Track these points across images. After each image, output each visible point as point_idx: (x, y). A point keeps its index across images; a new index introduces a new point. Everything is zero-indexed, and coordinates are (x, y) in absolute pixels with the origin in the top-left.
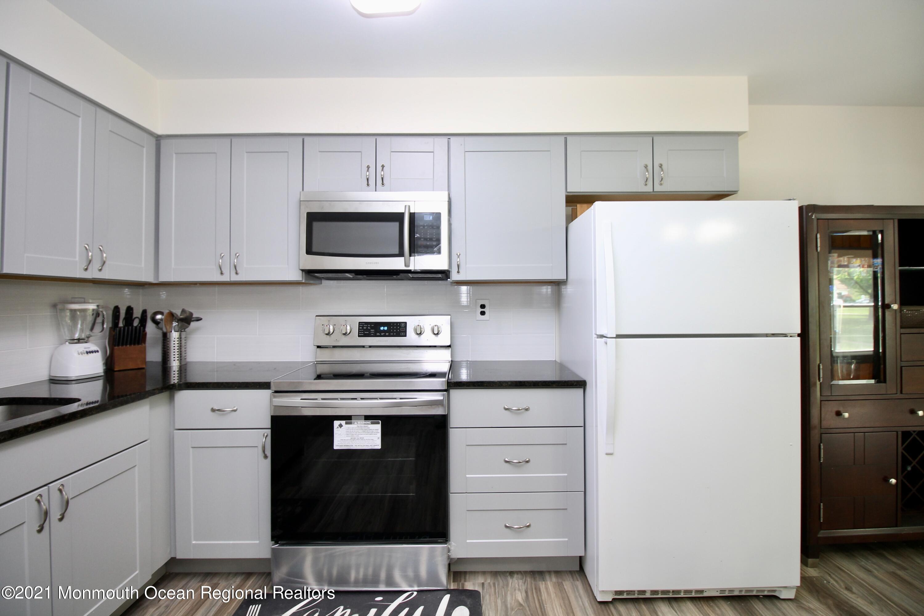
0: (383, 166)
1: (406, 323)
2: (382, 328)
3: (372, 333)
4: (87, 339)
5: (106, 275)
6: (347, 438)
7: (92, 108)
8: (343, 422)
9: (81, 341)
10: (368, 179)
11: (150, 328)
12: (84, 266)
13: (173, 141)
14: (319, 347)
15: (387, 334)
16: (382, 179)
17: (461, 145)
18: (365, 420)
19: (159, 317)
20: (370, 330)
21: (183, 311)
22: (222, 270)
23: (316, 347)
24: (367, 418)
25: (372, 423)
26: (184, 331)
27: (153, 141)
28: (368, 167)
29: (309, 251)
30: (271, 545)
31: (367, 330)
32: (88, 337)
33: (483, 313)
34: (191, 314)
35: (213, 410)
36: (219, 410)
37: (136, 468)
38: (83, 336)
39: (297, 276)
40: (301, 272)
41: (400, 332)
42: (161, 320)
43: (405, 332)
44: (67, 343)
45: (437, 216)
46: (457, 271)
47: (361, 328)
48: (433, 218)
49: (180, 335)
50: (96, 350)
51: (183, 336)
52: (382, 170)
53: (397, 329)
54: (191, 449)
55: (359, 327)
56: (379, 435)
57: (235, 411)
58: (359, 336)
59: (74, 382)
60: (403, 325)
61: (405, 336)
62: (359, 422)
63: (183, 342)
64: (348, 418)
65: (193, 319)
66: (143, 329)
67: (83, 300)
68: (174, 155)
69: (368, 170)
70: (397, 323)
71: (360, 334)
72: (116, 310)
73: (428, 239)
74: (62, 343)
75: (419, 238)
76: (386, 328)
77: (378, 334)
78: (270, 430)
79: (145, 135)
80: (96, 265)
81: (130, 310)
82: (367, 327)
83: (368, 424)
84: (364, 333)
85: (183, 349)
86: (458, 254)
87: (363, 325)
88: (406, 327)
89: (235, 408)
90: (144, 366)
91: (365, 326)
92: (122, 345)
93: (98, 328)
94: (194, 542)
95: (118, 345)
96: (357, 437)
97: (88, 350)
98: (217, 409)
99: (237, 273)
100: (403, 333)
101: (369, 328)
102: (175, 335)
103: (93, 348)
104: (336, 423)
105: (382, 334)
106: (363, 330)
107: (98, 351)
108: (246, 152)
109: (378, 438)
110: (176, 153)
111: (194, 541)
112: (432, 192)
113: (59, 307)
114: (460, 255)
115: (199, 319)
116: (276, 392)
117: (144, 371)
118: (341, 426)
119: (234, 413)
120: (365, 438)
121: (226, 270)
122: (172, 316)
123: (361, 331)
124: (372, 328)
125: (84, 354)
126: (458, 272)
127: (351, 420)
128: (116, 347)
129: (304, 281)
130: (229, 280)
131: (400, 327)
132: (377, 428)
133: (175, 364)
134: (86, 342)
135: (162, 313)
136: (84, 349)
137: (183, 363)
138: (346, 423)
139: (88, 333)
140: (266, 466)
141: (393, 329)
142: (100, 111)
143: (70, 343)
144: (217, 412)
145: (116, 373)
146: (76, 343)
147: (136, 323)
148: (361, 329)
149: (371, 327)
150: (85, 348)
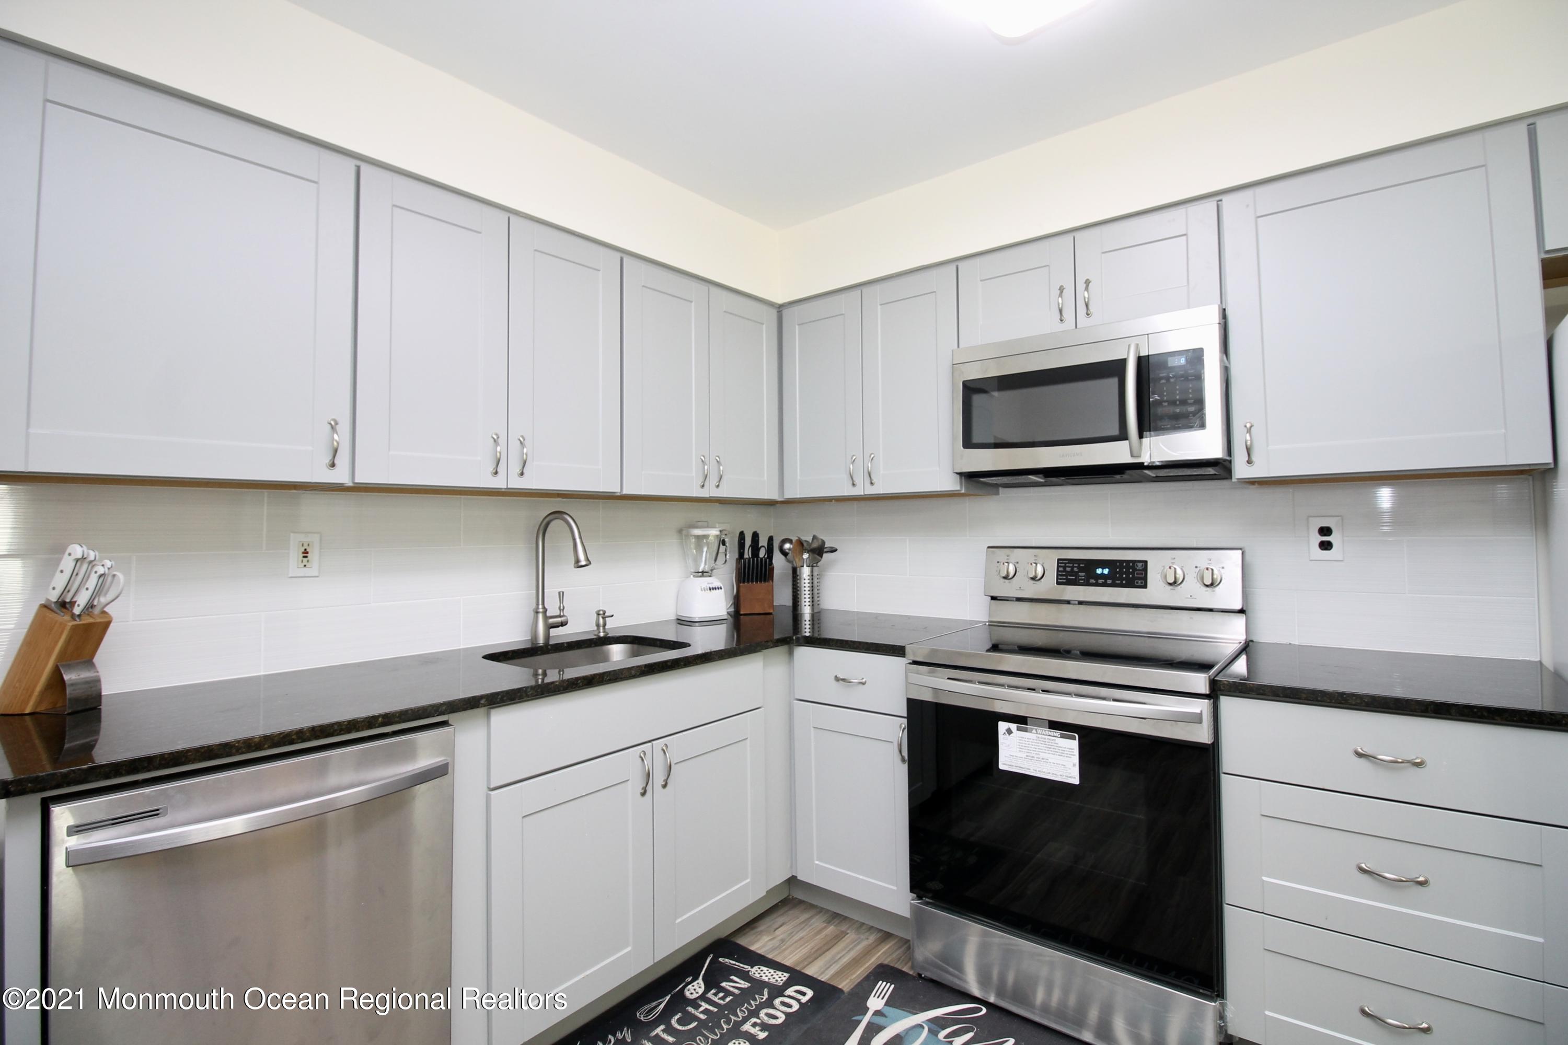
0: (1087, 282)
1: (1145, 562)
2: (1099, 571)
3: (1082, 580)
4: (710, 572)
5: (725, 492)
6: (1020, 755)
7: (704, 287)
8: (1013, 726)
9: (705, 574)
10: (1061, 311)
11: (778, 561)
12: (700, 483)
13: (796, 309)
14: (993, 598)
15: (1109, 582)
16: (1087, 305)
17: (1248, 206)
18: (1049, 728)
19: (787, 546)
20: (1077, 572)
21: (814, 538)
22: (854, 479)
23: (990, 598)
24: (1054, 725)
25: (1062, 736)
26: (817, 566)
27: (774, 312)
28: (1061, 289)
29: (968, 443)
30: (911, 898)
31: (1072, 573)
32: (712, 570)
33: (1326, 546)
34: (823, 542)
35: (837, 679)
36: (843, 680)
37: (748, 741)
38: (707, 569)
39: (950, 483)
40: (958, 476)
41: (1134, 578)
42: (790, 549)
43: (1145, 579)
44: (692, 576)
45: (1196, 356)
46: (1247, 459)
47: (1061, 569)
48: (1186, 360)
49: (812, 571)
50: (719, 586)
51: (815, 574)
52: (1087, 289)
53: (1127, 573)
54: (812, 729)
55: (1058, 567)
56: (1076, 759)
57: (864, 684)
58: (1058, 583)
59: (697, 624)
60: (1140, 565)
61: (1145, 586)
62: (1040, 730)
63: (816, 581)
64: (1021, 720)
65: (825, 550)
66: (769, 561)
67: (705, 524)
68: (797, 327)
69: (1061, 295)
70: (1128, 562)
71: (1061, 579)
72: (742, 535)
73: (1178, 403)
74: (688, 577)
75: (1159, 403)
76: (1106, 571)
77: (1092, 581)
78: (905, 720)
79: (765, 308)
80: (713, 480)
81: (755, 536)
82: (1072, 567)
83: (1055, 736)
84: (1067, 579)
85: (816, 591)
86: (1248, 425)
87: (1065, 563)
88: (1145, 569)
89: (864, 681)
90: (771, 611)
91: (1069, 567)
92: (748, 582)
93: (721, 558)
94: (817, 862)
95: (744, 582)
96: (1036, 756)
97: (710, 586)
98: (842, 678)
99: (872, 483)
100: (1140, 581)
101: (1076, 569)
102: (806, 572)
103: (717, 583)
104: (1003, 726)
105: (1100, 581)
106: (1064, 573)
107: (721, 588)
108: (881, 305)
109: (1074, 765)
110: (799, 325)
111: (817, 860)
112: (1188, 310)
113: (684, 532)
114: (1252, 426)
115: (833, 550)
116: (915, 663)
117: (771, 616)
118: (1009, 731)
119: (861, 686)
120: (1050, 760)
121: (859, 480)
122: (802, 545)
123: (1061, 575)
124: (1081, 570)
125: (707, 590)
126: (1249, 462)
127: (1027, 725)
128: (742, 584)
129: (963, 491)
130: (863, 494)
131: (1135, 569)
132: (1072, 745)
133: (806, 611)
134: (710, 576)
135: (790, 541)
136: (706, 585)
137: (816, 611)
138: (1019, 729)
139: (713, 565)
140: (901, 772)
141: (1121, 573)
142: (714, 290)
143: (694, 576)
144: (841, 682)
145: (741, 617)
146: (700, 577)
147: (762, 553)
148: (1061, 571)
149: (1078, 568)
150: (708, 583)
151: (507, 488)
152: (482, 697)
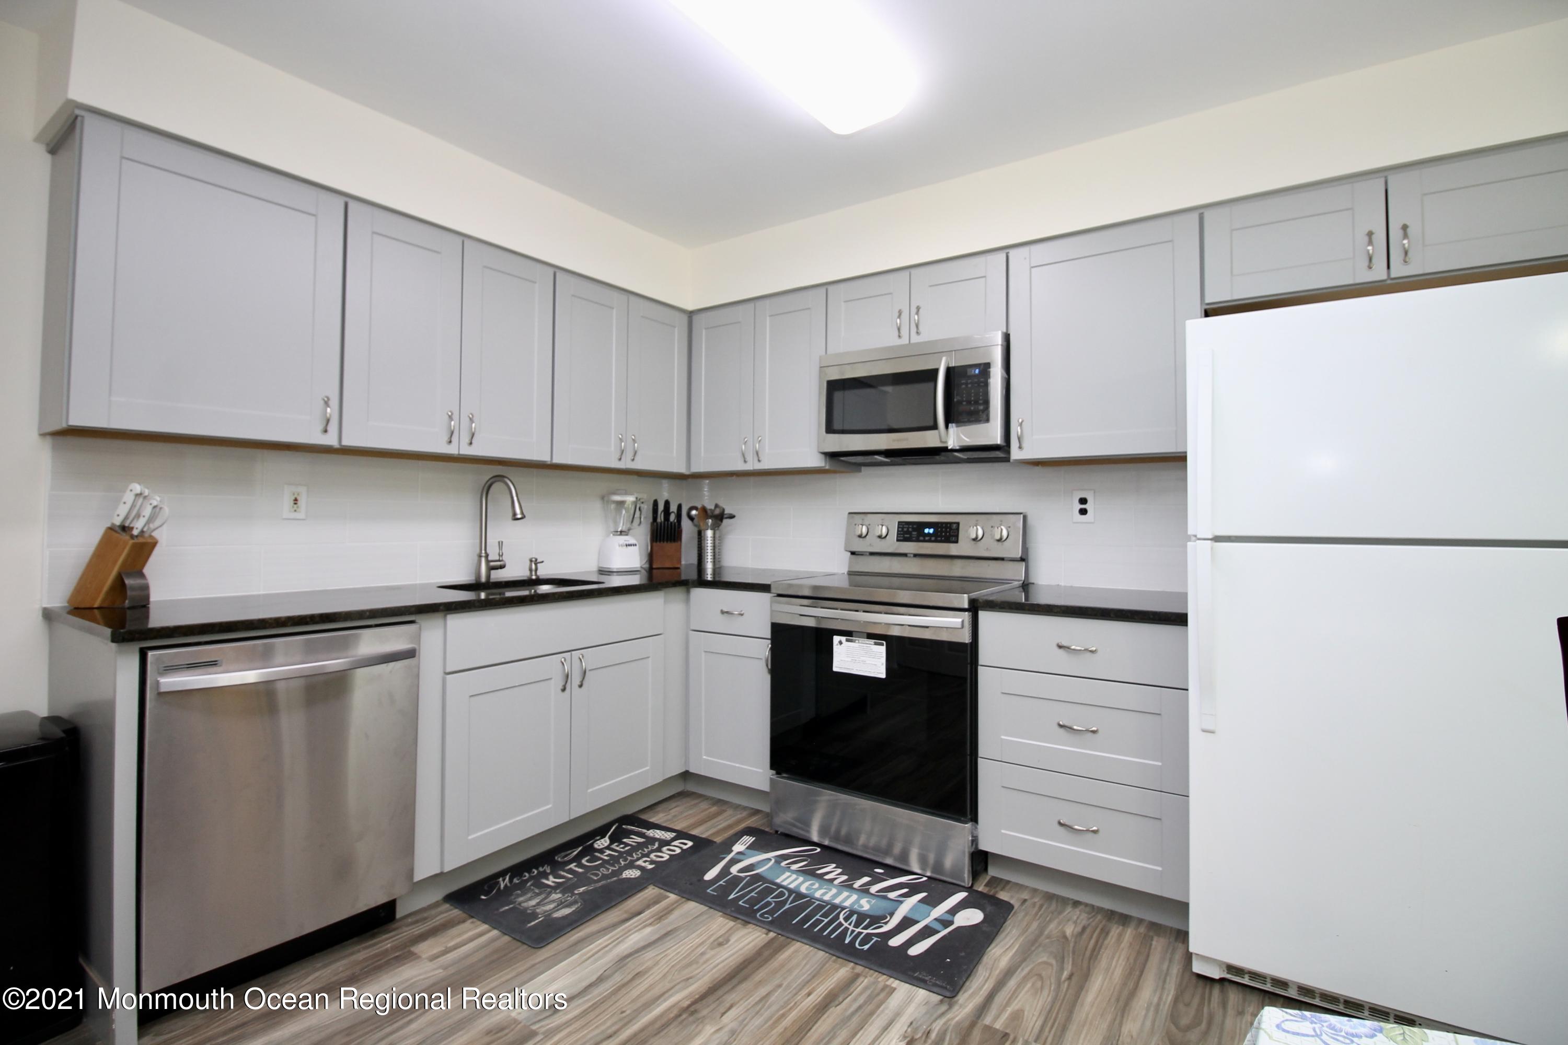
0: (918, 308)
1: (958, 524)
2: (926, 531)
3: (914, 537)
4: (628, 532)
5: (638, 465)
6: (847, 659)
7: (624, 297)
8: (843, 639)
9: (623, 533)
10: (899, 329)
11: (685, 524)
12: (618, 456)
13: (703, 315)
14: (852, 553)
15: (933, 539)
16: (917, 326)
17: (1025, 259)
18: (868, 639)
19: (693, 513)
20: (911, 532)
21: (716, 506)
22: (746, 457)
23: (850, 553)
24: (871, 636)
25: (876, 644)
26: (718, 530)
27: (685, 318)
28: (900, 313)
29: (831, 429)
30: (770, 775)
31: (908, 532)
32: (629, 530)
33: (1083, 511)
34: (724, 510)
35: (722, 612)
36: (727, 612)
37: (650, 658)
38: (625, 529)
39: (819, 461)
40: (823, 456)
41: (950, 536)
42: (695, 515)
43: (957, 536)
44: (612, 535)
45: (987, 368)
46: (1019, 445)
47: (900, 529)
48: (979, 371)
49: (714, 534)
50: (634, 544)
51: (717, 536)
52: (917, 313)
53: (946, 532)
54: (704, 653)
55: (898, 527)
56: (884, 660)
57: (742, 615)
58: (898, 540)
59: (615, 574)
60: (954, 526)
61: (957, 542)
62: (862, 640)
63: (717, 541)
64: (848, 634)
65: (726, 516)
66: (678, 525)
67: (624, 492)
69: (899, 316)
70: (947, 523)
71: (900, 537)
72: (656, 503)
73: (973, 403)
74: (608, 536)
75: (960, 403)
76: (931, 531)
77: (921, 538)
78: (770, 641)
79: (677, 314)
80: (629, 455)
81: (667, 503)
82: (908, 528)
83: (871, 644)
84: (904, 537)
85: (717, 550)
86: (1020, 421)
87: (903, 525)
88: (958, 529)
89: (742, 612)
90: (679, 566)
91: (905, 528)
92: (660, 542)
93: (636, 521)
94: (704, 757)
95: (657, 542)
96: (858, 660)
97: (627, 543)
99: (759, 461)
100: (954, 538)
101: (910, 530)
102: (709, 534)
103: (633, 541)
104: (836, 639)
105: (927, 538)
106: (902, 532)
107: (636, 545)
108: (770, 316)
109: (883, 664)
110: (706, 330)
111: (705, 756)
113: (606, 499)
114: (1022, 422)
115: (732, 517)
116: (778, 596)
117: (679, 570)
118: (840, 643)
119: (741, 617)
120: (867, 662)
121: (750, 457)
122: (704, 510)
123: (899, 534)
124: (914, 530)
125: (625, 546)
126: (1020, 448)
127: (853, 637)
128: (655, 544)
129: (827, 468)
130: (752, 469)
131: (951, 529)
132: (882, 650)
133: (709, 564)
134: (627, 535)
135: (696, 509)
136: (624, 542)
137: (716, 566)
138: (847, 640)
139: (629, 525)
141: (941, 532)
142: (631, 298)
143: (614, 535)
144: (725, 614)
145: (654, 570)
146: (619, 535)
147: (672, 518)
148: (900, 531)
149: (913, 528)
150: (626, 541)
151: (459, 454)
152: (440, 604)
